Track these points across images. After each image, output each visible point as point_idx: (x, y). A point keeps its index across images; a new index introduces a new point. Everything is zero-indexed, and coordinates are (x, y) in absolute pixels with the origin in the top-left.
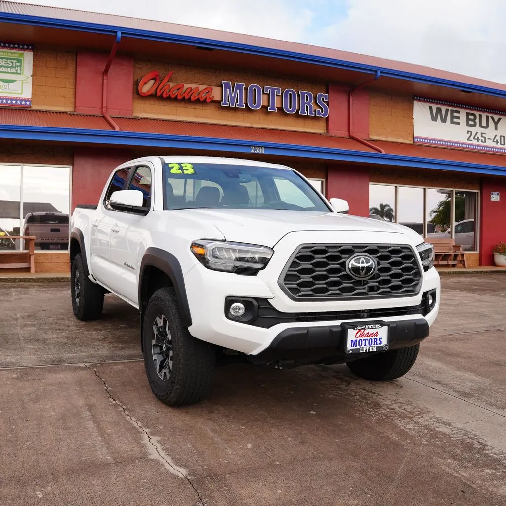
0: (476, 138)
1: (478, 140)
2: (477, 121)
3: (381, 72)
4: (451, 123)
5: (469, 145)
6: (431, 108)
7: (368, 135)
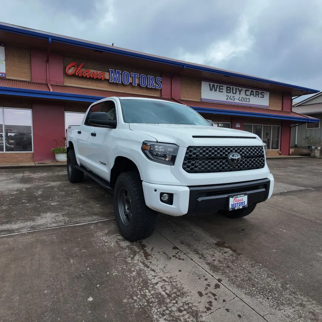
0: (230, 98)
1: (231, 99)
2: (231, 90)
3: (186, 66)
4: (219, 92)
5: (227, 102)
6: (210, 85)
7: (180, 97)
